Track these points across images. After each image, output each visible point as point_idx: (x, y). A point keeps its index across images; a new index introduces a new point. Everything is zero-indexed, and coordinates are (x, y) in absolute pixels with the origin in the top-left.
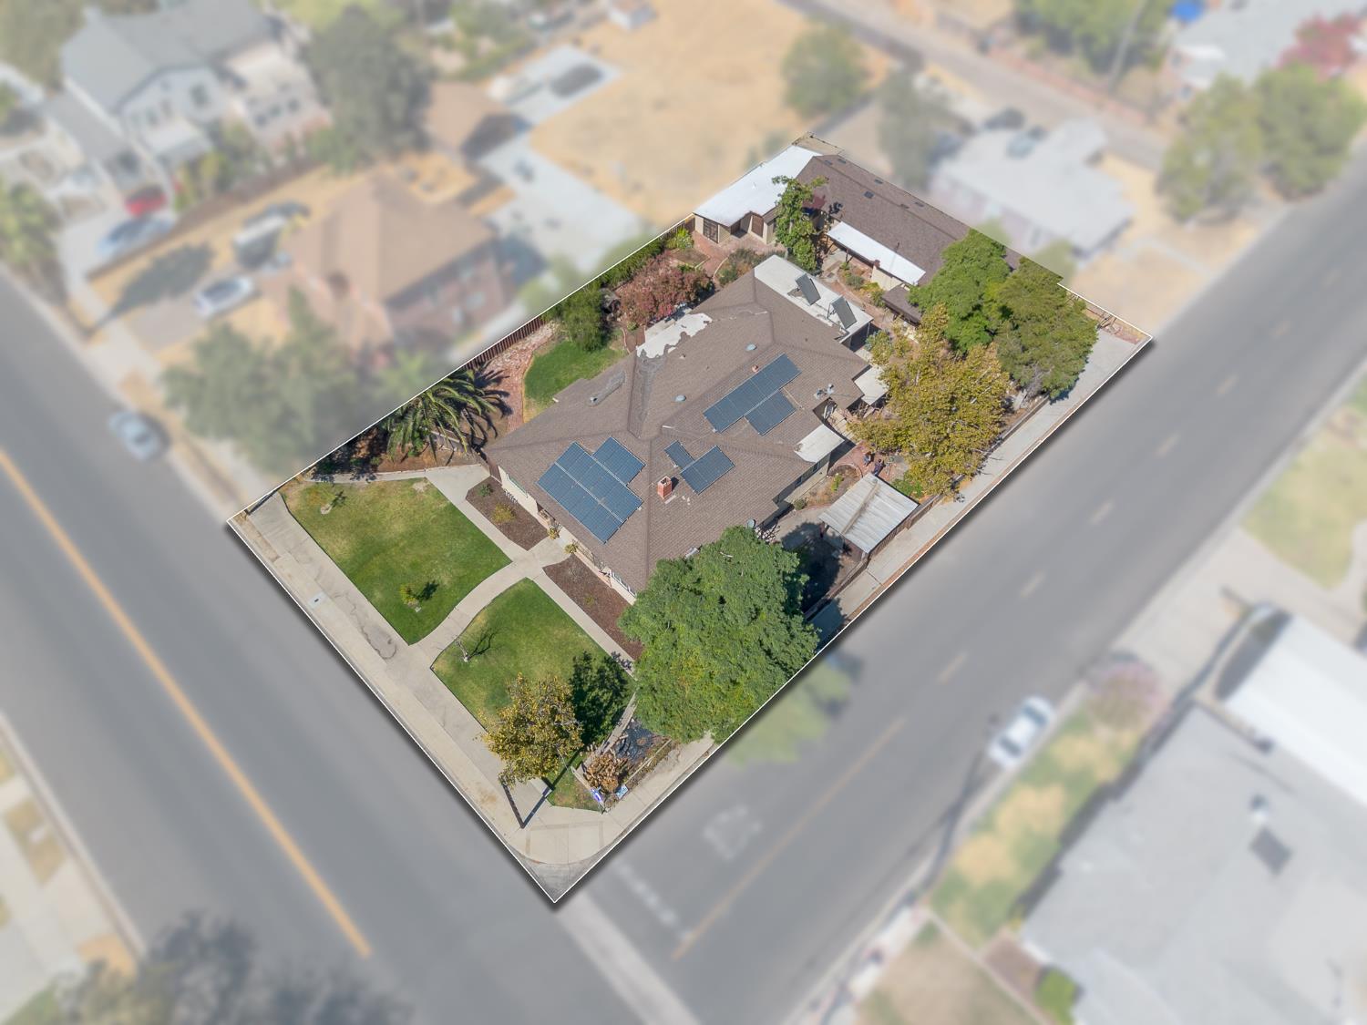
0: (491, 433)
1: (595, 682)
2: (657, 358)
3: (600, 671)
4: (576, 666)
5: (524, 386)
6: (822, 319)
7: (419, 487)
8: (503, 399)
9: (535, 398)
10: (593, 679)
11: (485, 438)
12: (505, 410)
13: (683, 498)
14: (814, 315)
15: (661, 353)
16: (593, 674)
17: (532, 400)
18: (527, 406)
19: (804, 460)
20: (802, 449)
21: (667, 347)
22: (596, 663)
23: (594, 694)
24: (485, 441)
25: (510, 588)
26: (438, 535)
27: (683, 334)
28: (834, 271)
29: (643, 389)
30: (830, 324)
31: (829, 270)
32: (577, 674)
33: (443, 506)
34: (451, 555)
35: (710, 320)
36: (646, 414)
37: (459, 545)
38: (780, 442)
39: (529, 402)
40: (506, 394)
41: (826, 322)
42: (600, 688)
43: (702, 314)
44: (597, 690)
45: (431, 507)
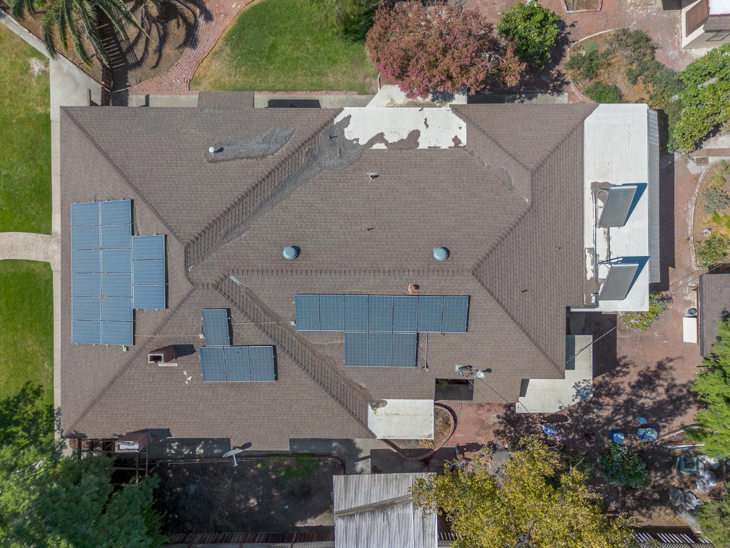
0: (152, 59)
1: (24, 419)
2: (353, 144)
3: (37, 414)
4: (23, 390)
5: (234, 23)
6: (589, 258)
7: (36, 66)
8: (201, 20)
9: (233, 49)
10: (25, 416)
11: (142, 59)
12: (191, 39)
13: (185, 373)
14: (588, 243)
15: (362, 142)
16: (29, 410)
17: (228, 50)
18: (216, 53)
19: (365, 425)
20: (380, 410)
21: (380, 137)
22: (39, 404)
23: (14, 429)
24: (139, 64)
25: (28, 261)
26: (12, 142)
27: (415, 135)
28: (712, 160)
29: (282, 186)
30: (590, 275)
31: (711, 152)
32: (18, 399)
33: (40, 110)
34: (5, 176)
35: (464, 142)
36: (239, 235)
37: (22, 171)
38: (363, 385)
39: (222, 50)
40: (209, 17)
41: (589, 267)
42: (25, 430)
43: (464, 125)
44: (19, 428)
45: (28, 101)
